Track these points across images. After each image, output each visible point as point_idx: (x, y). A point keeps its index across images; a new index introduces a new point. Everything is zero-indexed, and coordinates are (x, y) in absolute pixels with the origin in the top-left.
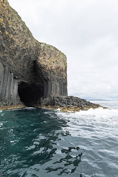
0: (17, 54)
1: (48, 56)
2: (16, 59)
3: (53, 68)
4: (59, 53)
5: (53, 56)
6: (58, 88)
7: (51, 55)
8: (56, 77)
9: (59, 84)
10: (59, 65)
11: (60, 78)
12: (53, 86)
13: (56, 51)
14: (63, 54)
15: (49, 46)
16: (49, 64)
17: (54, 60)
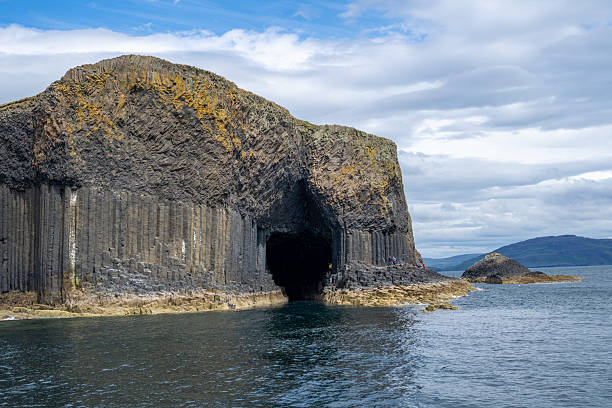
0: (262, 182)
1: (335, 160)
2: (261, 192)
3: (351, 193)
4: (367, 142)
5: (350, 157)
6: (366, 245)
7: (344, 157)
8: (360, 217)
9: (369, 235)
10: (365, 183)
11: (370, 218)
12: (351, 241)
13: (358, 142)
14: (381, 141)
15: (338, 132)
16: (340, 184)
17: (353, 170)
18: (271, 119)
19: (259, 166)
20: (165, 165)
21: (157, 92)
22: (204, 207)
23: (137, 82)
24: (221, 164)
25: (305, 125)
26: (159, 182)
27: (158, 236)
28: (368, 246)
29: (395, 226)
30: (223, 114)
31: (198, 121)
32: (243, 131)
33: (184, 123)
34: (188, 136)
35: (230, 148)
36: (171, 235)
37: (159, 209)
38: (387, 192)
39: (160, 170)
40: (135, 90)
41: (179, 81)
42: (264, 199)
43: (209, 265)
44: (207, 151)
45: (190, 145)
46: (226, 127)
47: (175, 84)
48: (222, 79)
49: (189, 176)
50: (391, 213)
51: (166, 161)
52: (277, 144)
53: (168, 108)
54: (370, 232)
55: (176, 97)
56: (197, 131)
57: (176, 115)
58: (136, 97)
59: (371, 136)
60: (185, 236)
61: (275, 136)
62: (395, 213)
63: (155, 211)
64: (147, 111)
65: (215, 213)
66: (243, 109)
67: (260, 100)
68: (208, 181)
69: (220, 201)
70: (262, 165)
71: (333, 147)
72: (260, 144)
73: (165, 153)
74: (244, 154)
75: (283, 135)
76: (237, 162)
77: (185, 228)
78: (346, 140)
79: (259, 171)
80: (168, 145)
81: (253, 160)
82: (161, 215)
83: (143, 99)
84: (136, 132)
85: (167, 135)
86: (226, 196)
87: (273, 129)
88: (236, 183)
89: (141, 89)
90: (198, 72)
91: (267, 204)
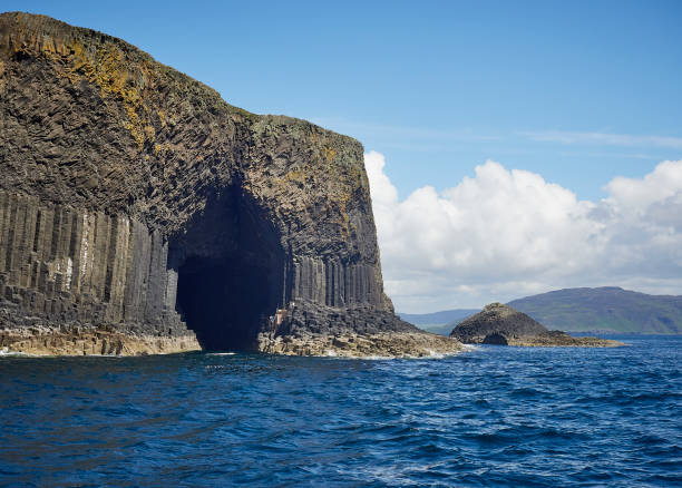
0: (180, 186)
1: (280, 162)
2: (176, 199)
3: (300, 206)
5: (300, 159)
6: (318, 278)
7: (293, 159)
8: (311, 240)
9: (322, 263)
10: (320, 194)
11: (324, 241)
12: (298, 271)
13: (312, 139)
14: (343, 141)
15: (285, 125)
16: (285, 193)
17: (304, 176)
18: (196, 104)
19: (176, 165)
20: (51, 157)
21: (48, 61)
22: (101, 215)
23: (23, 47)
24: (128, 159)
25: (241, 113)
26: (43, 178)
27: (35, 250)
28: (320, 279)
29: (359, 254)
30: (134, 95)
31: (101, 102)
32: (158, 117)
33: (82, 103)
34: (85, 120)
35: (141, 138)
36: (54, 251)
37: (39, 215)
38: (350, 207)
39: (44, 163)
40: (20, 57)
41: (78, 50)
42: (181, 208)
43: (102, 294)
44: (110, 140)
45: (88, 131)
46: (137, 110)
47: (72, 52)
48: (135, 50)
49: (82, 173)
50: (354, 236)
51: (54, 150)
52: (203, 137)
53: (62, 83)
54: (325, 261)
55: (74, 69)
56: (98, 115)
57: (72, 92)
58: (21, 66)
59: (329, 132)
60: (72, 253)
61: (201, 126)
62: (359, 236)
63: (34, 216)
64: (33, 85)
65: (115, 224)
66: (161, 89)
67: (183, 78)
68: (108, 180)
69: (124, 209)
70: (181, 163)
71: (278, 145)
72: (180, 136)
73: (53, 140)
74: (158, 147)
75: (211, 126)
76: (148, 157)
77: (73, 241)
78: (296, 135)
79: (177, 170)
80: (58, 130)
81: (169, 155)
82: (42, 223)
83: (28, 69)
84: (16, 111)
85: (57, 117)
86: (131, 200)
87: (198, 116)
88: (145, 184)
89: (27, 57)
90: (104, 38)
91: (184, 216)
